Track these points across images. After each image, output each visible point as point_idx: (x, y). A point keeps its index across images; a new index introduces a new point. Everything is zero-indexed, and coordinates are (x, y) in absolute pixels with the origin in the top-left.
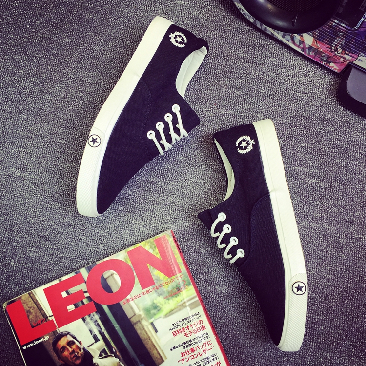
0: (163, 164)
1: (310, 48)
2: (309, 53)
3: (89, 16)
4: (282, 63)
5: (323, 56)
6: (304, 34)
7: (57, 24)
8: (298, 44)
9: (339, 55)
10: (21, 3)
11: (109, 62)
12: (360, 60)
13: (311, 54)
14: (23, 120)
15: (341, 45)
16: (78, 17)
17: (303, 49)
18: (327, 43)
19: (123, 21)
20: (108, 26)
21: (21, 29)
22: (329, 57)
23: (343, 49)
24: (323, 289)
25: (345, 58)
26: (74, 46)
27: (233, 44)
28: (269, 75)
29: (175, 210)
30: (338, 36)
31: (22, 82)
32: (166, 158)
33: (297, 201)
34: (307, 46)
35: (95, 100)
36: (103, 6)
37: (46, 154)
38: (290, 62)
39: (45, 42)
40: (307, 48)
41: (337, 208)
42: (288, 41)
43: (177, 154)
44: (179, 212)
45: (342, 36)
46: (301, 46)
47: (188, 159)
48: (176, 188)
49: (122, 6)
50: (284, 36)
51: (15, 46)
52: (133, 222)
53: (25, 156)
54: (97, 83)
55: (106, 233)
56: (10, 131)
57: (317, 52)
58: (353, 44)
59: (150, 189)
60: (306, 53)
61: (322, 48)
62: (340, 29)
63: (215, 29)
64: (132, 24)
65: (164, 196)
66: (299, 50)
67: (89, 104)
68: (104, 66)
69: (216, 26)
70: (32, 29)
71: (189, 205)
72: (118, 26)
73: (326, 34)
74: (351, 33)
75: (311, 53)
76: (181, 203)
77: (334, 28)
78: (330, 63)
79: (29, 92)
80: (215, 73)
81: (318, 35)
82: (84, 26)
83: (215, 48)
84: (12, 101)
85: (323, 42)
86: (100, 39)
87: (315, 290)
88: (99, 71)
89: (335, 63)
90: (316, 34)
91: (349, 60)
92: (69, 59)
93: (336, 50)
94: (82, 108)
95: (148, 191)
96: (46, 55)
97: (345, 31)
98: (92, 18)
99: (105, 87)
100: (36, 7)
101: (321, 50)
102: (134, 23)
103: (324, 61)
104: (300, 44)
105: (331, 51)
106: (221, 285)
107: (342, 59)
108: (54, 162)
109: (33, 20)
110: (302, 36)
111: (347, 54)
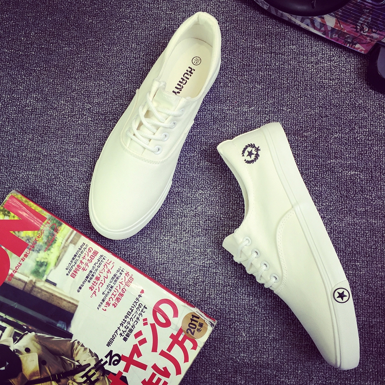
0: (187, 172)
1: (333, 30)
2: (331, 35)
3: (88, 20)
4: (303, 50)
5: (348, 38)
6: (325, 16)
7: (54, 33)
8: (319, 27)
9: (365, 34)
10: (12, 13)
11: (115, 68)
13: (334, 37)
14: (28, 141)
15: (368, 23)
16: (76, 23)
17: (324, 33)
18: (351, 23)
19: (126, 22)
20: (110, 29)
21: (15, 42)
22: (354, 38)
23: (370, 28)
24: (376, 289)
25: (372, 37)
26: (75, 54)
27: (248, 35)
28: (290, 64)
29: (206, 220)
30: (363, 13)
31: (22, 100)
32: (190, 165)
33: (338, 197)
34: (329, 29)
35: (105, 110)
36: (102, 9)
37: (58, 175)
38: (312, 48)
39: (43, 53)
40: (329, 31)
41: (381, 200)
42: (307, 25)
43: (200, 159)
44: (211, 223)
45: (369, 13)
46: (323, 29)
47: (214, 164)
48: (203, 196)
49: (123, 6)
50: (302, 21)
51: (10, 60)
52: (161, 238)
53: (35, 179)
54: (105, 92)
55: (134, 253)
56: (15, 154)
57: (341, 34)
58: (380, 21)
59: (176, 201)
60: (328, 36)
61: (346, 28)
62: (366, 5)
63: (227, 21)
64: (135, 24)
65: (191, 206)
66: (320, 34)
67: (99, 116)
68: (111, 73)
69: (227, 17)
70: (27, 40)
71: (221, 214)
72: (121, 29)
73: (350, 12)
74: (378, 9)
75: (333, 35)
76: (211, 213)
77: (358, 5)
78: (355, 44)
79: (32, 109)
80: (231, 68)
81: (341, 16)
82: (84, 32)
83: (228, 41)
84: (13, 121)
85: (347, 21)
86: (102, 44)
87: (368, 290)
88: (106, 80)
89: (361, 44)
90: (338, 14)
91: (376, 39)
92: (71, 69)
93: (362, 29)
94: (91, 121)
95: (174, 203)
96: (46, 68)
97: (372, 7)
98: (92, 22)
99: (115, 95)
100: (28, 17)
101: (345, 31)
102: (138, 23)
103: (349, 43)
104: (321, 27)
105: (357, 32)
106: (265, 297)
107: (368, 38)
108: (67, 182)
109: (27, 31)
110: (323, 18)
111: (374, 32)
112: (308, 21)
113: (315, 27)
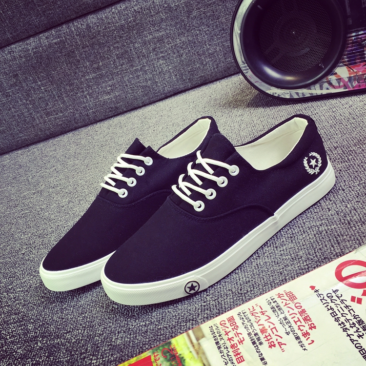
1: (350, 79)
2: (352, 85)
8: (337, 85)
17: (345, 86)
34: (347, 80)
42: (328, 89)
46: (342, 84)
50: (321, 88)
57: (359, 78)
61: (359, 70)
62: (361, 38)
66: (342, 90)
73: (353, 53)
77: (356, 42)
81: (348, 61)
85: (356, 63)
101: (361, 73)
104: (339, 83)
110: (336, 74)
112: (326, 85)
113: (335, 87)
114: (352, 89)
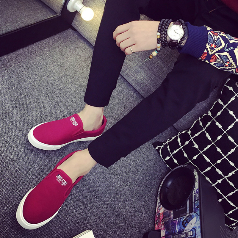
1: (159, 214)
5: (158, 220)
9: (162, 224)
12: (163, 231)
15: (166, 221)
18: (164, 217)
22: (159, 222)
23: (164, 223)
25: (161, 226)
30: (168, 217)
34: (159, 212)
45: (169, 219)
57: (159, 217)
58: (168, 224)
61: (161, 217)
62: (171, 216)
66: (157, 211)
73: (167, 213)
74: (171, 220)
77: (170, 214)
85: (164, 215)
89: (158, 225)
90: (165, 211)
91: (161, 228)
93: (163, 221)
97: (171, 218)
103: (157, 222)
104: (159, 210)
105: (161, 221)
110: (162, 208)
111: (163, 226)
112: (159, 204)
113: (158, 208)
114: (156, 215)
